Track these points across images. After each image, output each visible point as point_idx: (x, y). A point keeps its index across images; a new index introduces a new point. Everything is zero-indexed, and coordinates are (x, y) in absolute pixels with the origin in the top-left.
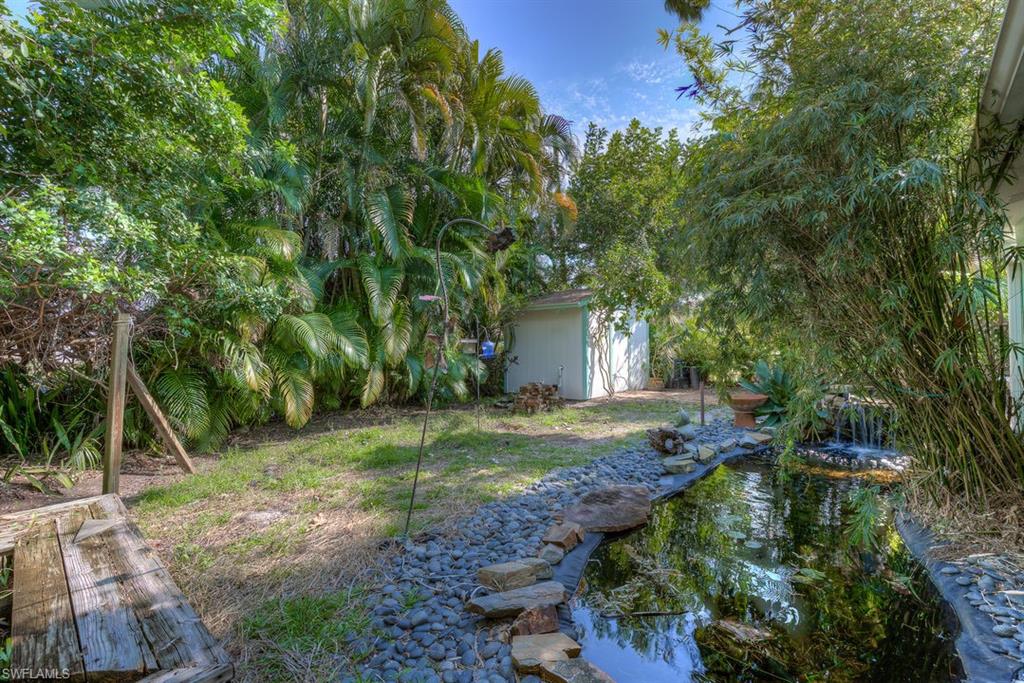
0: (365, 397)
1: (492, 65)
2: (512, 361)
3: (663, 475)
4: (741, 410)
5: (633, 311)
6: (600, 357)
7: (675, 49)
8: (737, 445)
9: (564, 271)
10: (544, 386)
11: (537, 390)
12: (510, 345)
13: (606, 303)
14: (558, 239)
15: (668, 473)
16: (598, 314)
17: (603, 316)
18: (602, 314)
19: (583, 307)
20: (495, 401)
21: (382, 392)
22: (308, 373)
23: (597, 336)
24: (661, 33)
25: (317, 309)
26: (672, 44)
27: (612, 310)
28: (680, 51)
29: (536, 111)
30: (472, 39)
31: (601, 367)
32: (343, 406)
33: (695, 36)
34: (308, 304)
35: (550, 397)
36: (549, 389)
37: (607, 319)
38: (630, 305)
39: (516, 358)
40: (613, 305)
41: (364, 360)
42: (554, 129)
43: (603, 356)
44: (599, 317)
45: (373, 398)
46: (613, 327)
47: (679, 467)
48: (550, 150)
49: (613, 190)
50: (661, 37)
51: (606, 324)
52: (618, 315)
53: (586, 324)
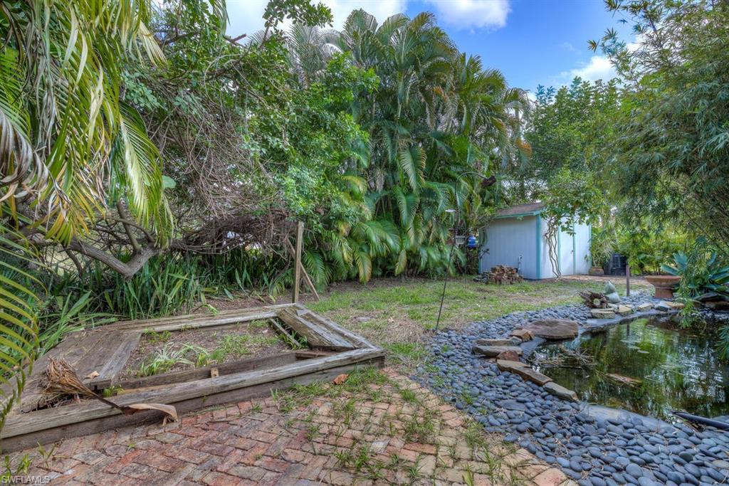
0: (397, 270)
1: (475, 64)
2: (485, 252)
3: (589, 318)
4: (660, 286)
5: (577, 217)
6: (550, 250)
7: (601, 51)
8: (652, 308)
9: (522, 190)
10: (508, 268)
11: (503, 270)
12: (484, 241)
13: (555, 212)
14: (518, 167)
15: (593, 317)
16: (549, 220)
17: (553, 221)
18: (552, 219)
19: (537, 215)
20: (474, 277)
21: (405, 268)
22: (369, 254)
23: (548, 235)
24: (591, 43)
25: (373, 219)
26: (599, 49)
27: (559, 217)
28: (605, 52)
29: (503, 86)
30: (461, 52)
31: (551, 256)
32: (382, 276)
33: (614, 42)
34: (369, 217)
35: (511, 276)
36: (511, 270)
37: (555, 223)
38: (574, 213)
39: (488, 250)
40: (560, 213)
41: (398, 247)
42: (516, 97)
43: (553, 249)
44: (550, 222)
45: (400, 270)
46: (560, 229)
47: (601, 314)
48: (512, 112)
49: (560, 132)
50: (591, 45)
51: (555, 226)
52: (564, 220)
53: (538, 227)
